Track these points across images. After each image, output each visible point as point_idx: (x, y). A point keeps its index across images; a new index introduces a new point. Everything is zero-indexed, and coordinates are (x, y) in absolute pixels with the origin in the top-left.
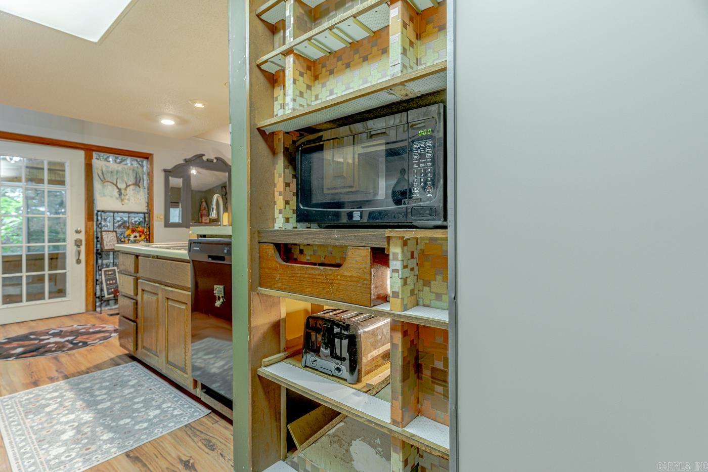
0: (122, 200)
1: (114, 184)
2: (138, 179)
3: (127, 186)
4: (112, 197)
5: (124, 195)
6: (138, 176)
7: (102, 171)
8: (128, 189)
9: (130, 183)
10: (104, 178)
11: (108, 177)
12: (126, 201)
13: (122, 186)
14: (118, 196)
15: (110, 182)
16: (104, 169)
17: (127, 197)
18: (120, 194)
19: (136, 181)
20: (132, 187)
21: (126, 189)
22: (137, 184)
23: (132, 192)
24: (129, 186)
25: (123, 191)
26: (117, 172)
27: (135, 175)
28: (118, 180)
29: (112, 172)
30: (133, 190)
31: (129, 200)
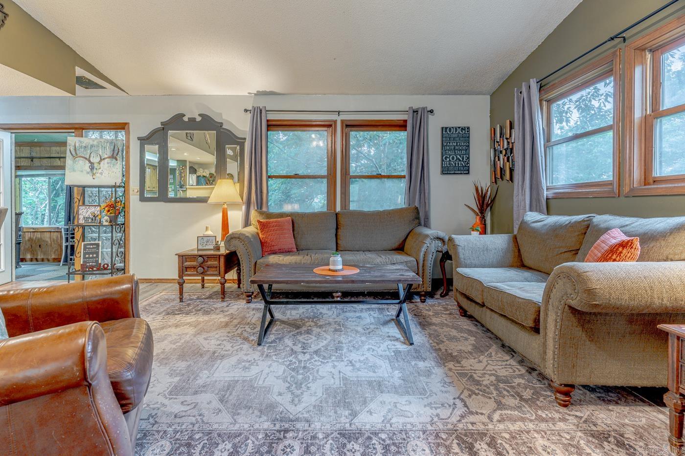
0: (93, 174)
1: (86, 159)
2: (117, 152)
3: (101, 160)
4: (82, 171)
5: (96, 169)
6: (116, 149)
7: (75, 147)
8: (102, 163)
9: (106, 156)
10: (76, 154)
11: (81, 152)
12: (98, 175)
13: (94, 159)
14: (89, 170)
15: (83, 157)
16: (77, 145)
17: (100, 171)
18: (92, 168)
19: (113, 153)
20: (106, 161)
21: (99, 163)
22: (113, 157)
23: (106, 165)
24: (104, 159)
25: (96, 165)
26: (92, 146)
27: (112, 147)
28: (92, 155)
29: (85, 147)
30: (108, 163)
31: (101, 174)
